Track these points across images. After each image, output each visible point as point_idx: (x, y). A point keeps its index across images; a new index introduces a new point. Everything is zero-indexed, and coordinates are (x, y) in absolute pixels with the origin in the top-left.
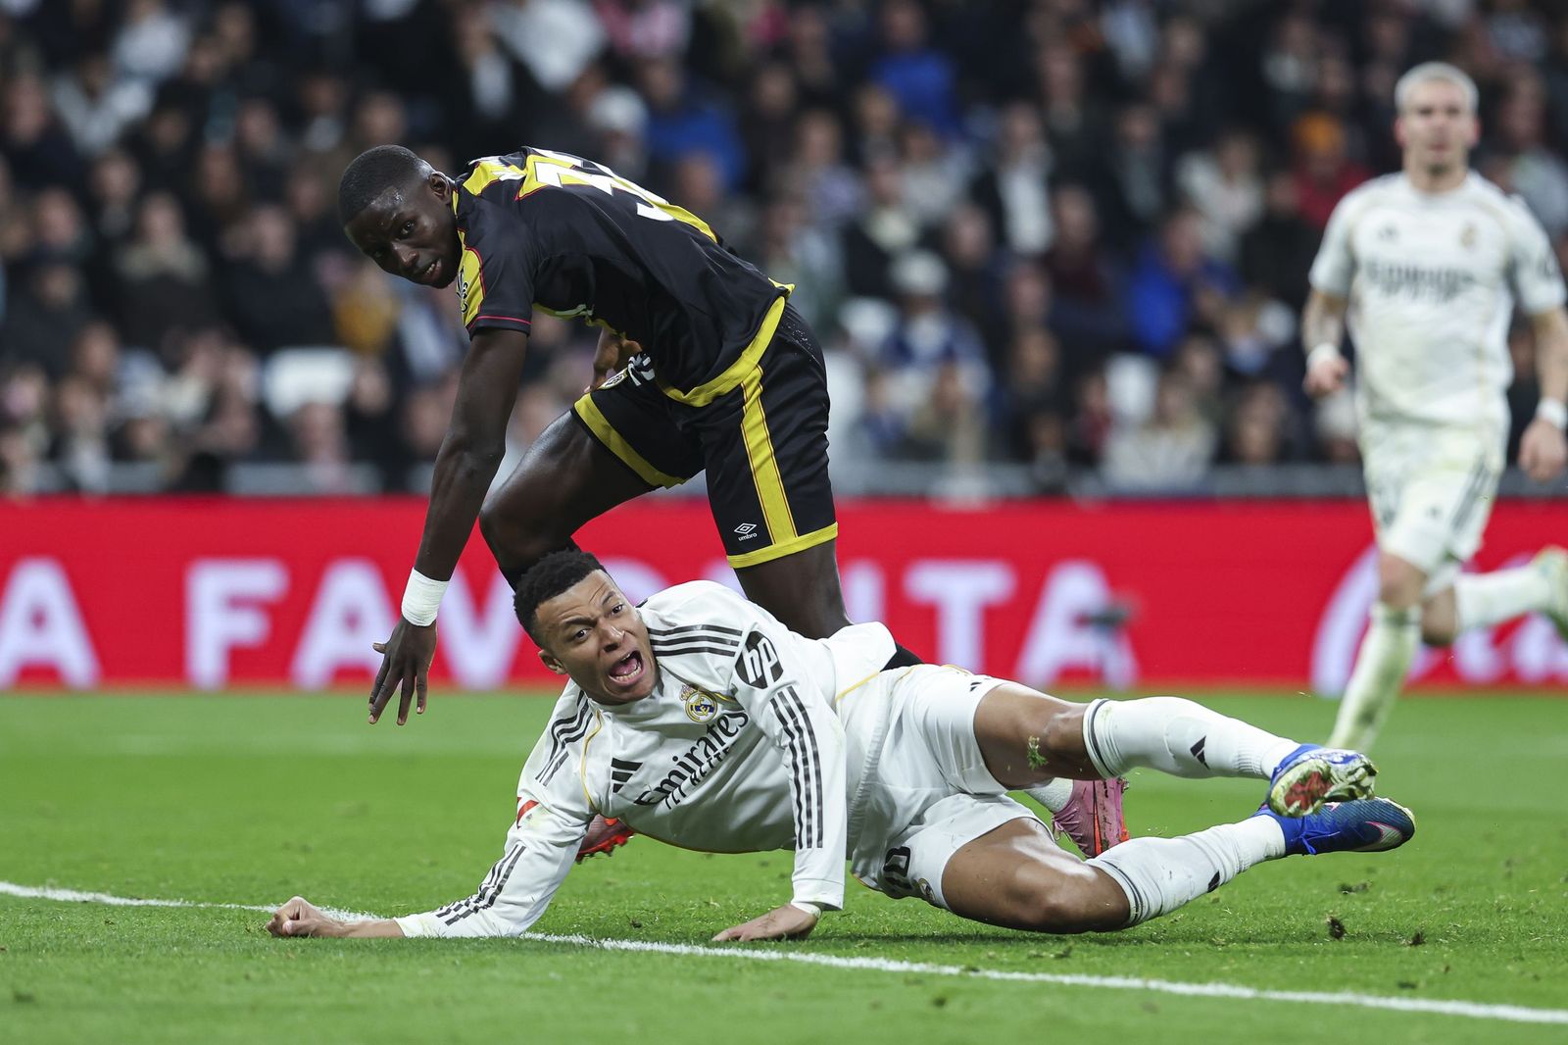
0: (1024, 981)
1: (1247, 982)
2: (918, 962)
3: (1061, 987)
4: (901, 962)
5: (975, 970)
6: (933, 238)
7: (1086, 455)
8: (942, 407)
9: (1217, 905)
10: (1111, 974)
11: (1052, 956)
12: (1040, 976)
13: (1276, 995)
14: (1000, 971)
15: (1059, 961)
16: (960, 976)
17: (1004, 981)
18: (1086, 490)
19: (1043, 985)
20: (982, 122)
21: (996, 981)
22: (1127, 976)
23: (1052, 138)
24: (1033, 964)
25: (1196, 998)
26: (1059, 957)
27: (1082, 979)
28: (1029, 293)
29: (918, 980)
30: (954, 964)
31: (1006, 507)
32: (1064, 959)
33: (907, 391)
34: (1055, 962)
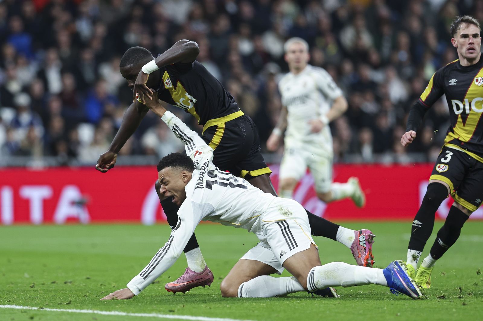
0: (57, 311)
1: (124, 311)
2: (25, 306)
3: (68, 313)
4: (20, 306)
5: (42, 308)
6: (26, 89)
7: (73, 154)
8: (30, 139)
9: (114, 288)
10: (83, 309)
11: (65, 304)
12: (62, 310)
13: (132, 315)
14: (50, 308)
15: (68, 305)
16: (38, 310)
17: (51, 311)
18: (74, 164)
19: (63, 313)
20: (40, 54)
21: (49, 311)
22: (88, 310)
23: (62, 59)
24: (59, 306)
25: (108, 316)
26: (67, 304)
27: (74, 310)
28: (55, 106)
29: (25, 311)
30: (36, 306)
31: (50, 169)
32: (69, 305)
33: (19, 135)
34: (66, 306)
